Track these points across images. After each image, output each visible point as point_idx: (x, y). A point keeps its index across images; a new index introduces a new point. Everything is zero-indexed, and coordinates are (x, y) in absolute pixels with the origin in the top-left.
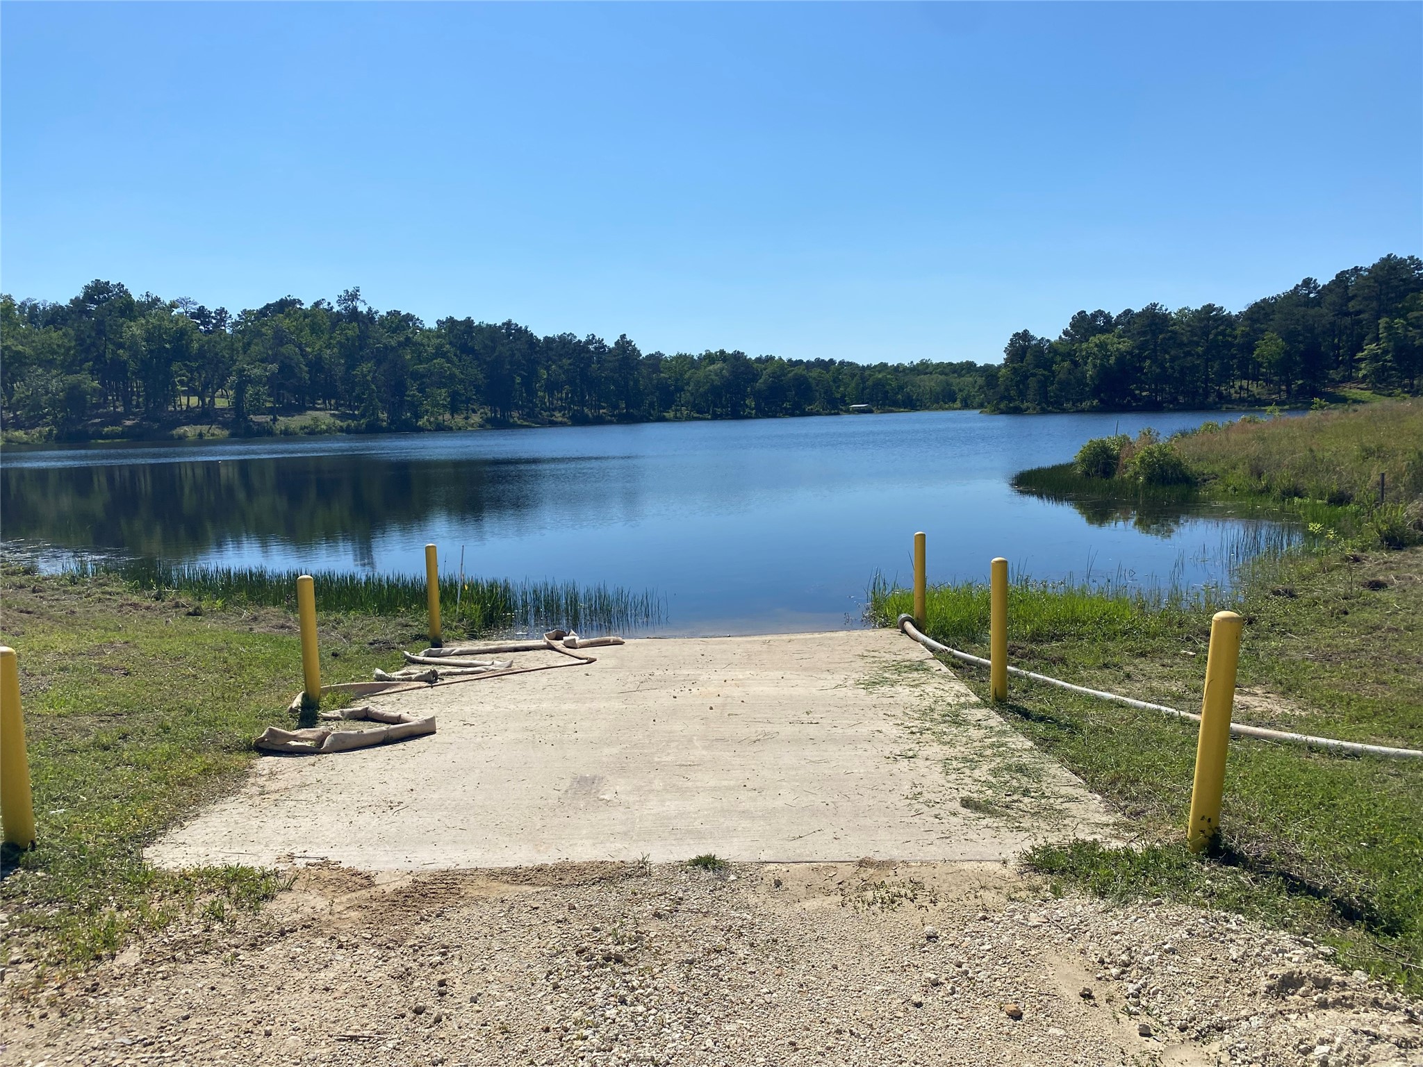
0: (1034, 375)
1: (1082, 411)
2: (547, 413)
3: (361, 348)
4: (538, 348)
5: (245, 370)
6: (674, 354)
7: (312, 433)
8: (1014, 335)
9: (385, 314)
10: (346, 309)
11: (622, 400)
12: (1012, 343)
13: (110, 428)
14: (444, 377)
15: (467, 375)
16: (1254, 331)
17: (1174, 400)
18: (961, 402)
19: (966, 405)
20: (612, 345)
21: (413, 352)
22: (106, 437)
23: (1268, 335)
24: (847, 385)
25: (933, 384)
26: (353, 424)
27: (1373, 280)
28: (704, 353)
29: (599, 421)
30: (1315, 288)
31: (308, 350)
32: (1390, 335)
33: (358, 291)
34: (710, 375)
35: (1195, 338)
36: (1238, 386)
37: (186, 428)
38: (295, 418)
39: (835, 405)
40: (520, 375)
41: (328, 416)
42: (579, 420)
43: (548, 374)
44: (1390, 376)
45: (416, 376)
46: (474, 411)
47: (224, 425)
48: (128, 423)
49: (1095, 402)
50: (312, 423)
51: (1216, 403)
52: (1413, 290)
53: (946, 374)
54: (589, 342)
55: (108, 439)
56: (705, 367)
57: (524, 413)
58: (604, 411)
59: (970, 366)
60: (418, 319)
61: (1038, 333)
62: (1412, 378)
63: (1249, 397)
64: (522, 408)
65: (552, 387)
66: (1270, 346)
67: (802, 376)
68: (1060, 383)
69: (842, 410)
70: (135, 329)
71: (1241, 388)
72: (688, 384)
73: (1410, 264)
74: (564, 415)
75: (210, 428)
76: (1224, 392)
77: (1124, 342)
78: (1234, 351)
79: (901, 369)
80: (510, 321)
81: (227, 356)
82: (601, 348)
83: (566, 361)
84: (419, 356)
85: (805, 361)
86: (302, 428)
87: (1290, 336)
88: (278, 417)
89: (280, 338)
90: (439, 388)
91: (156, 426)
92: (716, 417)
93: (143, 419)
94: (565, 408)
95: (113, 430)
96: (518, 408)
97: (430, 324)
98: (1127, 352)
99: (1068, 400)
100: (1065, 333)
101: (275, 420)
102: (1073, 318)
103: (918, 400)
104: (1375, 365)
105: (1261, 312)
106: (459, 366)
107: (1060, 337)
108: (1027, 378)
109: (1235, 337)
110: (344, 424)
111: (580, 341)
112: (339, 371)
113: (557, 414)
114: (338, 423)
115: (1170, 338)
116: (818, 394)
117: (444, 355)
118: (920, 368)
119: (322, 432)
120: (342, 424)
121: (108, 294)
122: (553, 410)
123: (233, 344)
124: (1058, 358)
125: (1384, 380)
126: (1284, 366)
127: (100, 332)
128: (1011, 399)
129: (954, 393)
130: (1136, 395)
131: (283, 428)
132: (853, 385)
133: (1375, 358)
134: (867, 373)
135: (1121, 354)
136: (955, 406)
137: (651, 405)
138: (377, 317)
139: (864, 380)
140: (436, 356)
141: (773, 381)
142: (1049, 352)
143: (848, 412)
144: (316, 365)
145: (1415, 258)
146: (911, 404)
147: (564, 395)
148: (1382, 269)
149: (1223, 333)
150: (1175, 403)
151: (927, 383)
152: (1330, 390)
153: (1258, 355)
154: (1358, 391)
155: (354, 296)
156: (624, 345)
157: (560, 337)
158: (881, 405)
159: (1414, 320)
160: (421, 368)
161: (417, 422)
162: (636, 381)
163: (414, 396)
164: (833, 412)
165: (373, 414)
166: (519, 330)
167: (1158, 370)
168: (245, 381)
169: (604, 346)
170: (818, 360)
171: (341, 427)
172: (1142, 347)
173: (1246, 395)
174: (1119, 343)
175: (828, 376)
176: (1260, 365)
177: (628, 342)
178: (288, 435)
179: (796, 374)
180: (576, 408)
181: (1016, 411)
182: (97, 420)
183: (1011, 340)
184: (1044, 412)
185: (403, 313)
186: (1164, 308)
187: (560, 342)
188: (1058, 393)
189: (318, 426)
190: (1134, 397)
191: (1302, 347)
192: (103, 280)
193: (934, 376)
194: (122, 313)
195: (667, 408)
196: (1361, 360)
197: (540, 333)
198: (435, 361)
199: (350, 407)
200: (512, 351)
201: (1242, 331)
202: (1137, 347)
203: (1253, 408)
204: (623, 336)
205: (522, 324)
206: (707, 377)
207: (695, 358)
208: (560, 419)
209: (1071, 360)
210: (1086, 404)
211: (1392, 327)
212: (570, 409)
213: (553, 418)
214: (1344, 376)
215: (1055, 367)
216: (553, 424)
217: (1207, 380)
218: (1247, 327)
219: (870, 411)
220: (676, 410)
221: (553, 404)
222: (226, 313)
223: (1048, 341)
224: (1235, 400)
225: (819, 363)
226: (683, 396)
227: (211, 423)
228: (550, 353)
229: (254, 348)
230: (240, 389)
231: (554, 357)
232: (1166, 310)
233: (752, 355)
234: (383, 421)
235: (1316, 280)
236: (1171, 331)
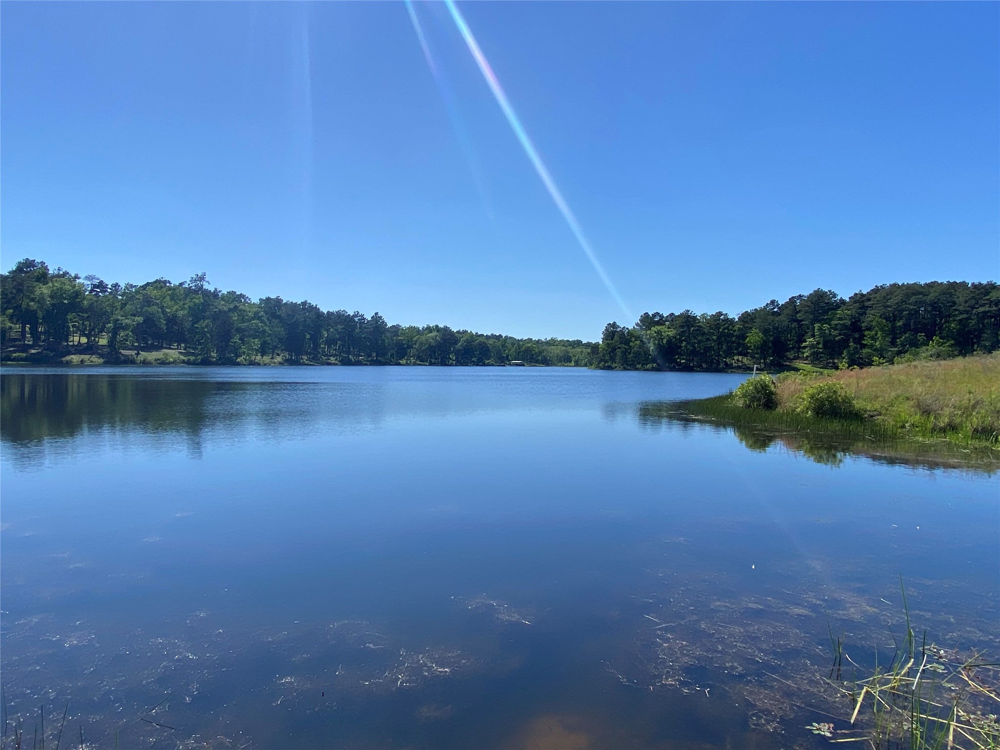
0: (619, 348)
1: (647, 370)
2: (326, 357)
3: (205, 312)
4: (322, 318)
5: (118, 320)
6: (408, 326)
7: (163, 363)
8: (608, 325)
9: (226, 293)
10: (195, 286)
11: (374, 352)
12: (607, 330)
13: (17, 354)
14: (258, 332)
15: (274, 332)
16: (745, 328)
17: (700, 366)
18: (575, 362)
19: (577, 364)
20: (370, 319)
21: (239, 315)
22: (14, 359)
23: (754, 330)
24: (510, 350)
25: (558, 351)
26: (192, 358)
27: (810, 303)
28: (426, 326)
29: (358, 363)
30: (777, 305)
31: (168, 310)
32: (821, 334)
33: (205, 275)
34: (429, 339)
35: (712, 331)
36: (737, 359)
37: (72, 356)
38: (153, 353)
39: (503, 360)
40: (309, 334)
41: (177, 353)
42: (346, 362)
43: (328, 334)
44: (821, 357)
45: (239, 330)
46: (278, 355)
47: (101, 356)
48: (33, 351)
49: (654, 365)
50: (164, 357)
51: (724, 369)
52: (833, 309)
53: (567, 347)
54: (355, 316)
55: (14, 361)
56: (426, 335)
57: (311, 357)
58: (363, 358)
59: (578, 343)
60: (247, 298)
61: (621, 324)
62: (834, 359)
63: (743, 365)
64: (310, 354)
65: (330, 342)
66: (754, 337)
67: (484, 343)
68: (635, 353)
69: (507, 364)
70: (44, 290)
71: (738, 360)
72: (415, 344)
73: (830, 295)
74: (336, 359)
75: (91, 357)
76: (729, 362)
77: (672, 331)
78: (733, 339)
79: (540, 342)
80: (306, 301)
81: (109, 311)
82: (363, 320)
83: (340, 327)
84: (243, 318)
85: (485, 335)
86: (156, 360)
87: (765, 332)
88: (140, 352)
89: (148, 301)
90: (254, 338)
91: (52, 354)
92: (431, 364)
93: (45, 350)
94: (337, 355)
95: (19, 356)
96: (307, 354)
97: (255, 300)
98: (673, 337)
99: (639, 363)
100: (637, 324)
101: (138, 354)
102: (641, 316)
103: (550, 361)
104: (813, 350)
105: (747, 318)
106: (269, 326)
107: (634, 327)
108: (615, 349)
109: (735, 331)
110: (186, 359)
111: (349, 315)
112: (187, 325)
113: (332, 358)
114: (182, 357)
115: (697, 330)
116: (493, 354)
117: (259, 318)
118: (551, 342)
119: (169, 363)
120: (184, 358)
121: (33, 268)
122: (330, 356)
123: (113, 303)
124: (633, 339)
125: (818, 360)
126: (763, 349)
127: (20, 291)
128: (606, 362)
129: (570, 357)
130: (677, 362)
131: (142, 359)
132: (513, 350)
133: (812, 346)
134: (521, 343)
135: (670, 338)
136: (571, 365)
137: (392, 355)
138: (220, 294)
139: (520, 347)
140: (253, 318)
141: (466, 345)
142: (628, 335)
143: (510, 365)
144: (172, 320)
145: (832, 291)
146: (546, 362)
147: (337, 348)
148: (815, 296)
149: (727, 328)
150: (701, 367)
151: (555, 351)
152: (787, 363)
153: (748, 342)
154: (804, 364)
155: (202, 278)
156: (377, 318)
157: (337, 312)
158: (529, 362)
159: (834, 326)
160: (243, 325)
161: (237, 359)
162: (383, 341)
163: (236, 342)
164: (501, 364)
165: (207, 353)
166: (311, 307)
167: (691, 348)
168: (118, 327)
169: (364, 319)
170: (492, 335)
171: (184, 360)
172: (682, 334)
173: (741, 365)
174: (669, 332)
175: (499, 344)
176: (748, 348)
177: (379, 317)
178: (145, 363)
179: (480, 341)
180: (344, 355)
181: (609, 368)
182: (11, 349)
183: (606, 327)
184: (625, 369)
185: (238, 293)
186: (693, 313)
187: (337, 315)
188: (633, 359)
189: (167, 359)
190: (677, 363)
191: (771, 339)
192: (31, 259)
193: (559, 347)
194: (38, 279)
195: (401, 358)
196: (805, 347)
197: (324, 310)
198: (252, 322)
199: (194, 349)
200: (305, 319)
201: (739, 328)
202: (679, 334)
203: (746, 372)
204: (377, 314)
205: (314, 304)
206: (427, 340)
207: (420, 329)
208: (334, 362)
209: (640, 340)
210: (649, 366)
211: (822, 329)
212: (341, 355)
213: (329, 361)
214: (795, 356)
215: (631, 344)
216: (329, 364)
217: (719, 355)
218: (741, 325)
219: (524, 365)
220: (407, 359)
221: (330, 352)
222: (119, 286)
223: (627, 329)
224: (735, 367)
225: (493, 336)
226: (412, 351)
227: (92, 354)
228: (330, 321)
229: (128, 307)
230: (115, 332)
231: (332, 324)
232: (695, 314)
233: (455, 329)
234: (214, 358)
235: (777, 301)
236: (698, 326)
